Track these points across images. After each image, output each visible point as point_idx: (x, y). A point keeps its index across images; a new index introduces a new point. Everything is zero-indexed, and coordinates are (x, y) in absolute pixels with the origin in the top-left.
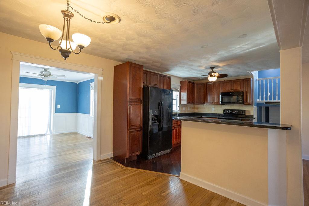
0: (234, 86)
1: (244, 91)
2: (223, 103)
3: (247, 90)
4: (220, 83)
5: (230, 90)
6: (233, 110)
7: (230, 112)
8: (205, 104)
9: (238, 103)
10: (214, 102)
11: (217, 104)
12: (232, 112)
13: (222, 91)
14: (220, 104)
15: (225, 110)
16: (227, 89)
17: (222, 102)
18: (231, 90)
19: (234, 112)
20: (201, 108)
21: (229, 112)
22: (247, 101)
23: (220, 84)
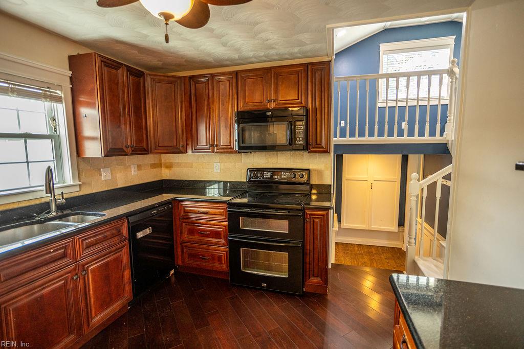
0: (280, 88)
1: (310, 106)
2: (245, 148)
3: (318, 103)
4: (234, 76)
5: (265, 102)
6: (274, 171)
7: (267, 175)
8: (190, 152)
9: (291, 146)
10: (217, 146)
11: (228, 150)
12: (272, 177)
13: (241, 105)
14: (235, 152)
15: (251, 170)
16: (257, 97)
17: (242, 145)
18: (270, 101)
19: (277, 178)
20: (179, 165)
21: (262, 176)
22: (318, 142)
23: (234, 80)
